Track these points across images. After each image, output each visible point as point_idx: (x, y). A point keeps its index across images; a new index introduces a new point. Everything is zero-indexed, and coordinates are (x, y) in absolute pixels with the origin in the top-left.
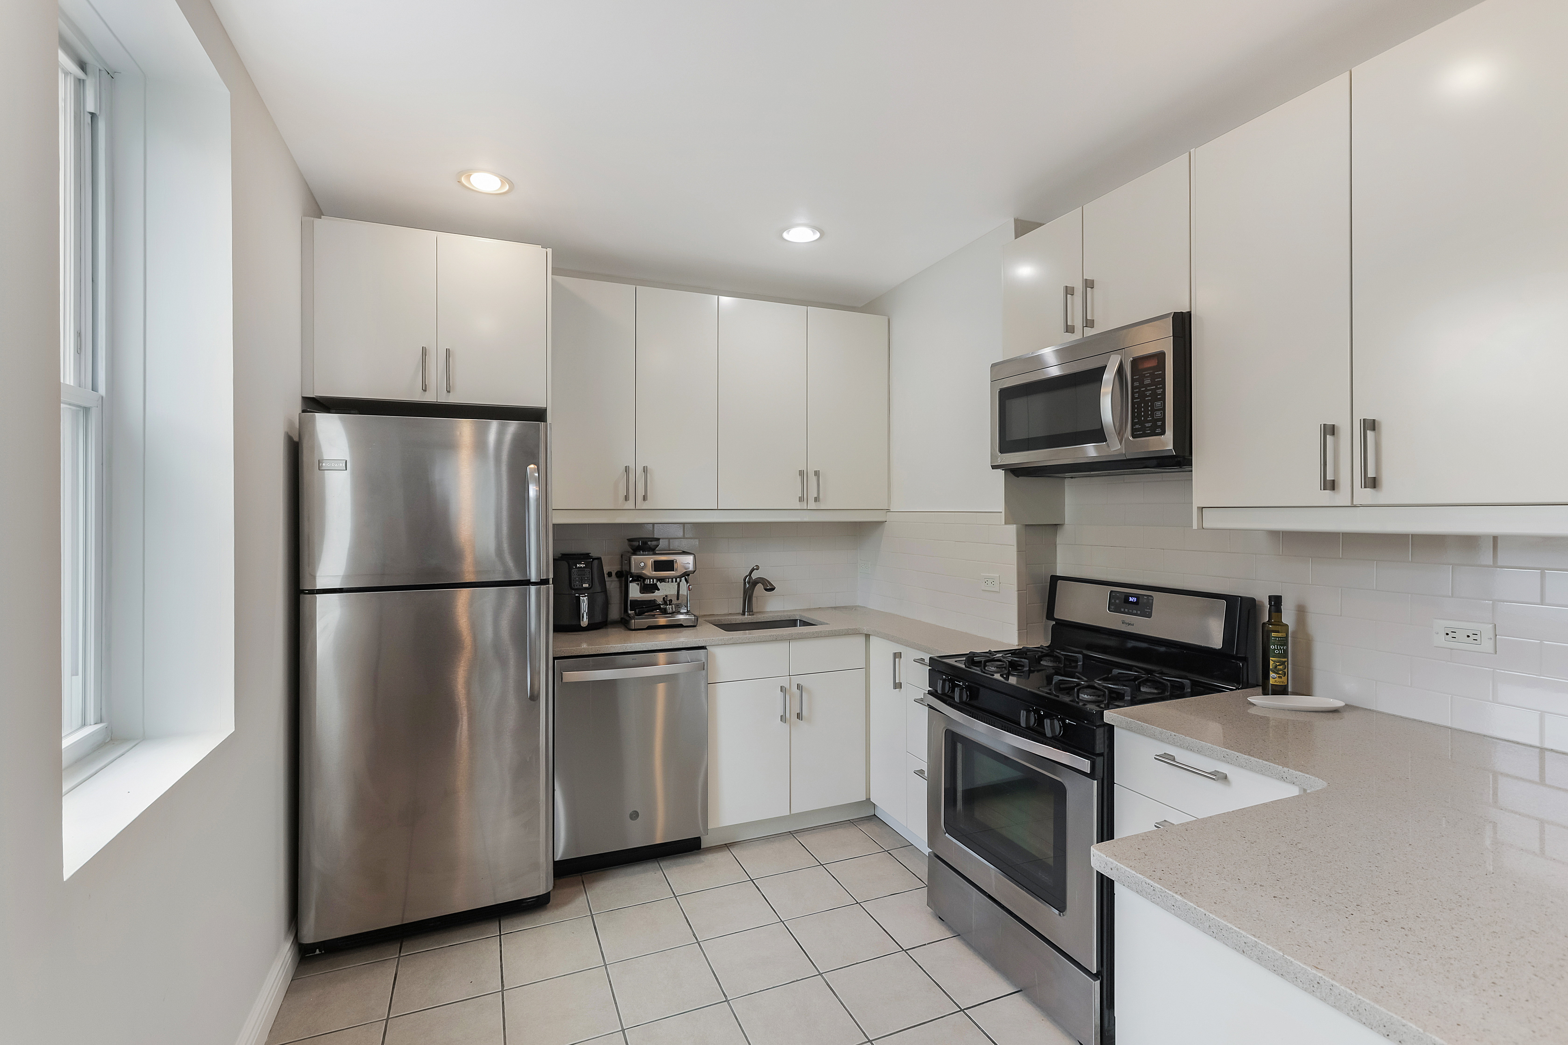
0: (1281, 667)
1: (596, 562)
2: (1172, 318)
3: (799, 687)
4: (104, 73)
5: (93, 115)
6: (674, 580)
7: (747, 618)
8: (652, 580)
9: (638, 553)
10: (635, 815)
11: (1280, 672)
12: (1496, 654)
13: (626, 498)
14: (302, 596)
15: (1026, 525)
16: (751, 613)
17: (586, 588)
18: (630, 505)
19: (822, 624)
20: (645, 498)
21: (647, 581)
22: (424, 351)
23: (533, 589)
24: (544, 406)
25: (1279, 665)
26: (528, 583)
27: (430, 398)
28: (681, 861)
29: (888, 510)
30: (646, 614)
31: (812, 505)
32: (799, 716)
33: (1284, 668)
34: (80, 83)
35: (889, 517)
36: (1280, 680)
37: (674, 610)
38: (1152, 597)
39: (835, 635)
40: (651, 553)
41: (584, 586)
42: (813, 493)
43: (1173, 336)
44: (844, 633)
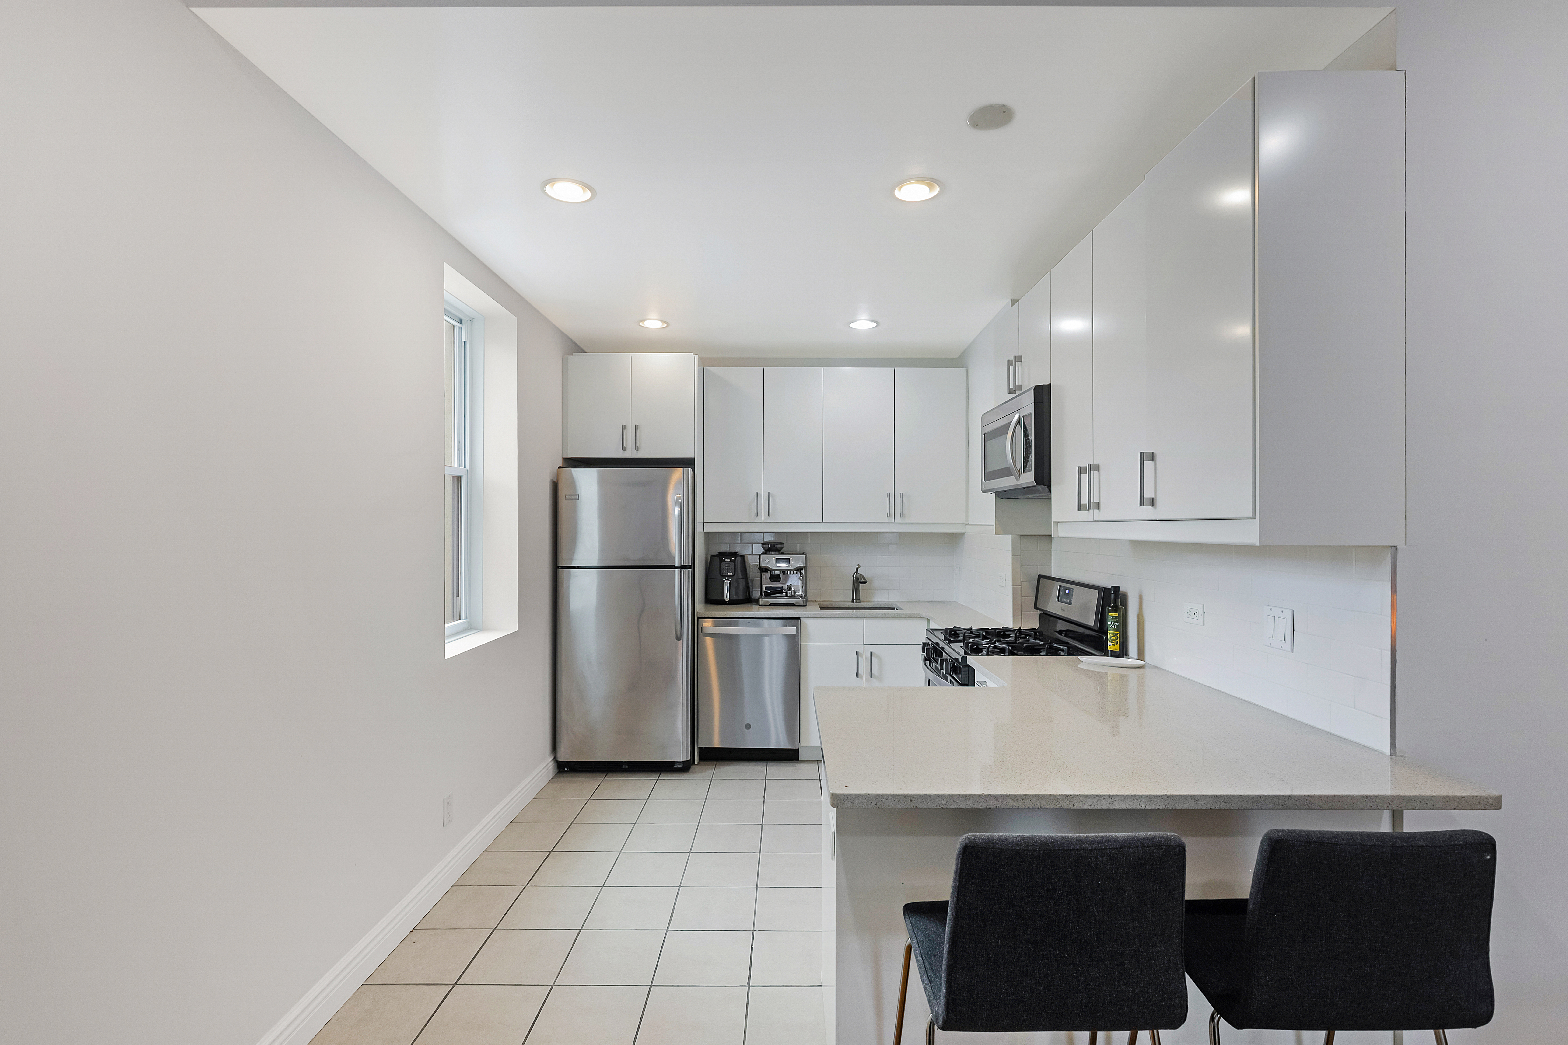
0: (1114, 638)
1: (739, 559)
2: (1034, 390)
3: (871, 653)
4: (469, 321)
5: (464, 342)
6: (792, 572)
7: (855, 604)
8: (776, 572)
9: (768, 553)
10: (748, 726)
11: (1114, 641)
12: (1204, 625)
13: (757, 515)
14: (558, 569)
15: (1021, 535)
16: (858, 601)
17: (730, 576)
18: (759, 519)
19: (902, 609)
20: (769, 515)
21: (773, 573)
22: (624, 427)
23: (676, 570)
24: (692, 456)
25: (1113, 636)
26: (674, 567)
27: (627, 455)
28: (782, 764)
29: (967, 524)
30: (772, 595)
31: (898, 519)
32: (871, 675)
33: (1116, 638)
34: (460, 328)
35: (967, 530)
36: (1114, 647)
37: (793, 594)
38: (1073, 589)
39: (900, 618)
40: (777, 553)
41: (729, 574)
42: (898, 511)
43: (1034, 402)
44: (907, 616)
